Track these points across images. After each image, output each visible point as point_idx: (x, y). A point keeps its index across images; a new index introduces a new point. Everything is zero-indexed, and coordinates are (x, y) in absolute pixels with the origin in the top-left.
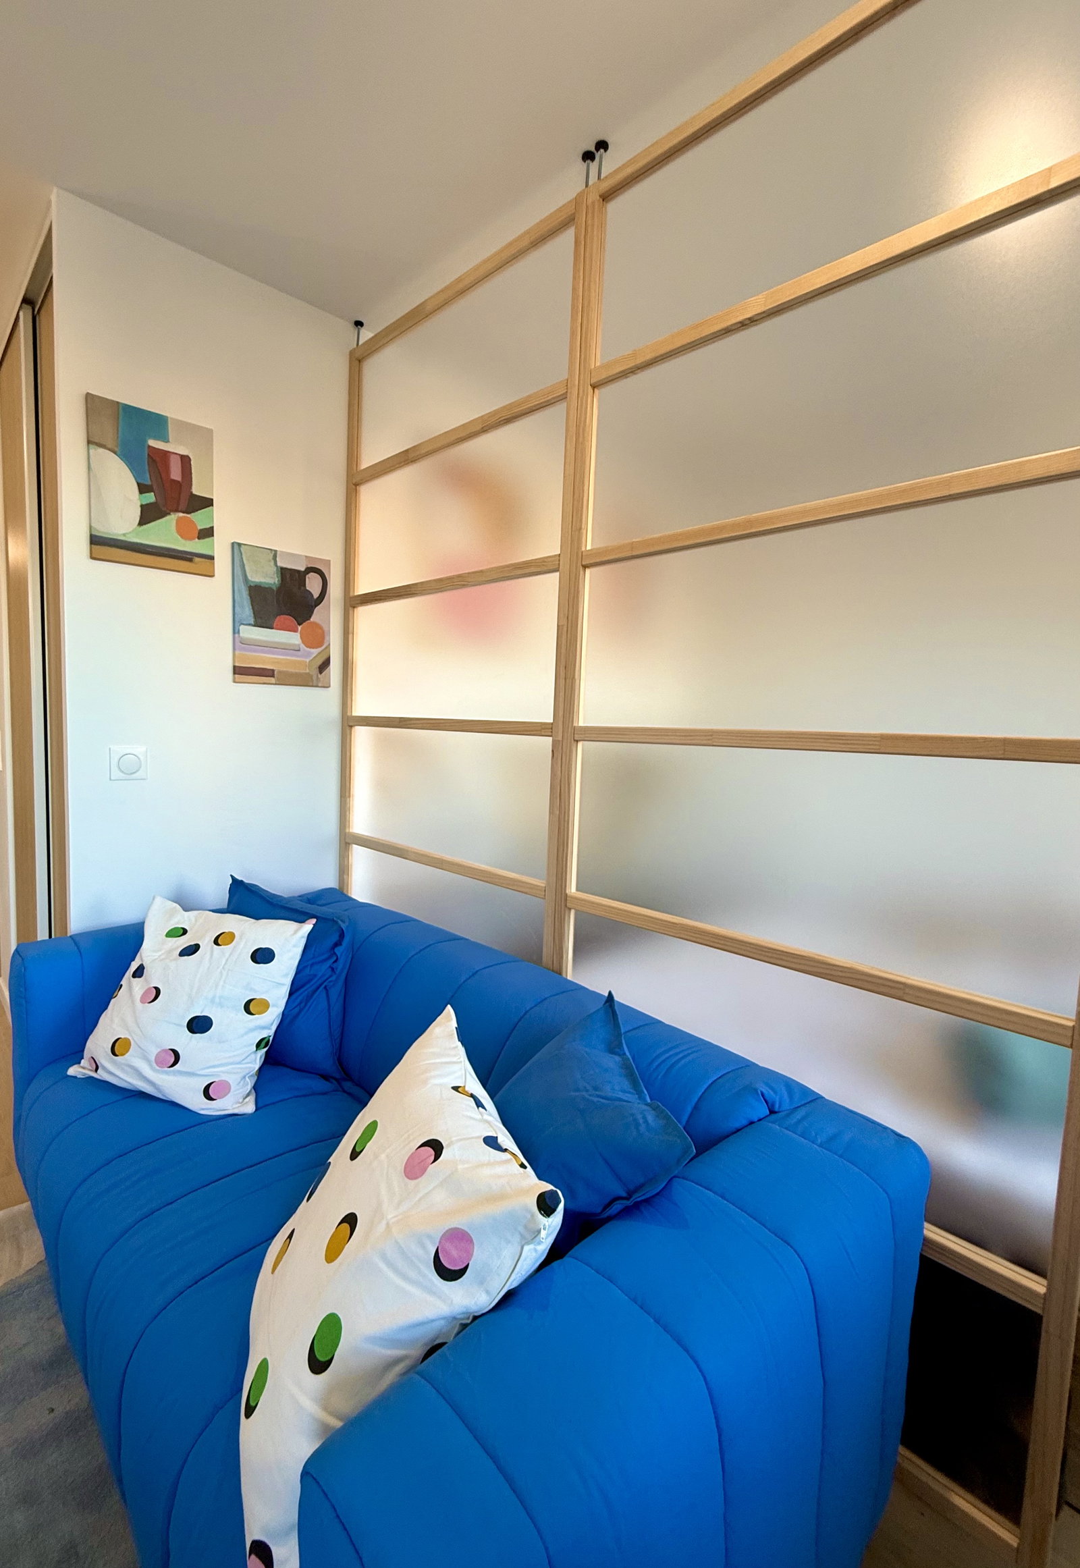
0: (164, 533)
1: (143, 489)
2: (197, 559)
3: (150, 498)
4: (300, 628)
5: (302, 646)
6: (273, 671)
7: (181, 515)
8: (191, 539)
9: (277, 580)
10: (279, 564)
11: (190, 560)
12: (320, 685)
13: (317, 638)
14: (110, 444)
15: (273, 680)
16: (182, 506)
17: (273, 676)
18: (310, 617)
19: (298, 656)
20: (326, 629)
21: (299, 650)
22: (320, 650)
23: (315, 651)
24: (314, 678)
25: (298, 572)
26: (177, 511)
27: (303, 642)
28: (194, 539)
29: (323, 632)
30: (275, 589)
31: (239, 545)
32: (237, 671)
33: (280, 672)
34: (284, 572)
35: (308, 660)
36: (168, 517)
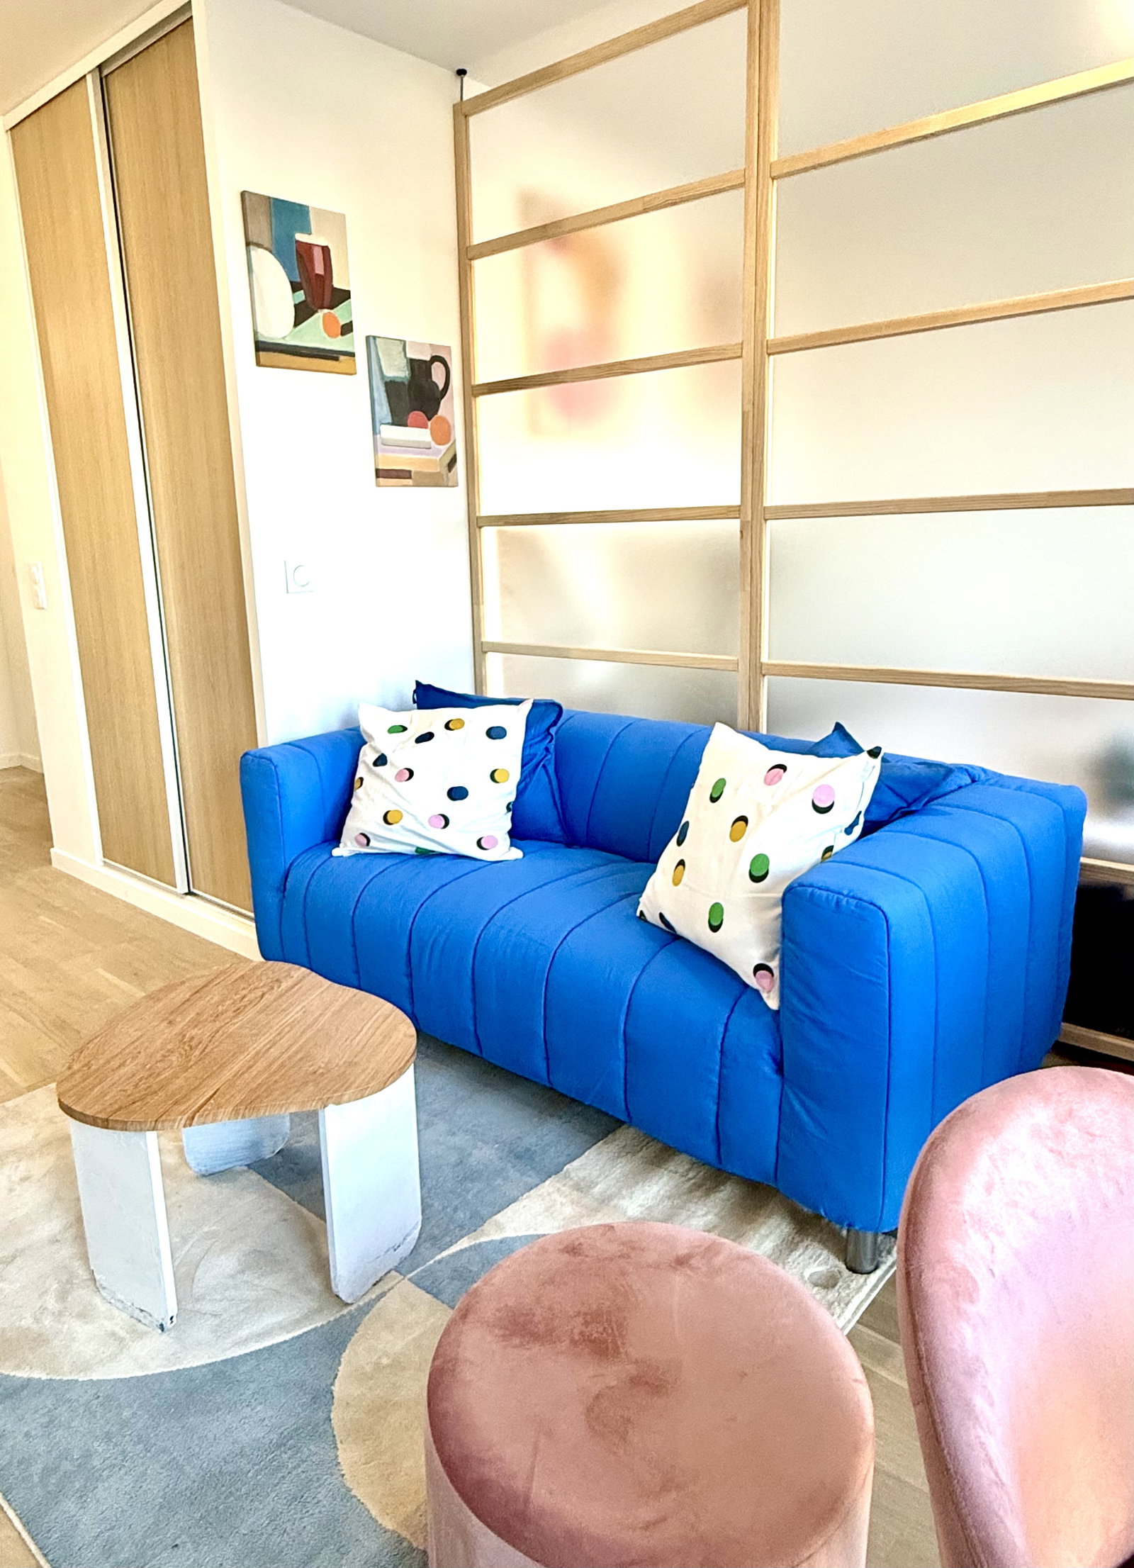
0: (314, 333)
1: (295, 287)
2: (342, 358)
3: (301, 296)
4: (429, 423)
5: (433, 444)
6: (410, 472)
7: (326, 311)
8: (336, 336)
9: (407, 373)
10: (410, 355)
11: (336, 359)
12: (450, 484)
13: (443, 436)
14: (266, 244)
15: (409, 482)
16: (327, 302)
17: (410, 477)
18: (437, 411)
19: (428, 454)
20: (451, 423)
21: (430, 448)
22: (448, 446)
23: (443, 448)
24: (445, 477)
25: (425, 361)
26: (322, 308)
27: (433, 439)
28: (338, 336)
29: (449, 426)
30: (406, 383)
31: (375, 338)
32: (379, 473)
33: (417, 473)
34: (412, 362)
35: (438, 458)
36: (316, 315)
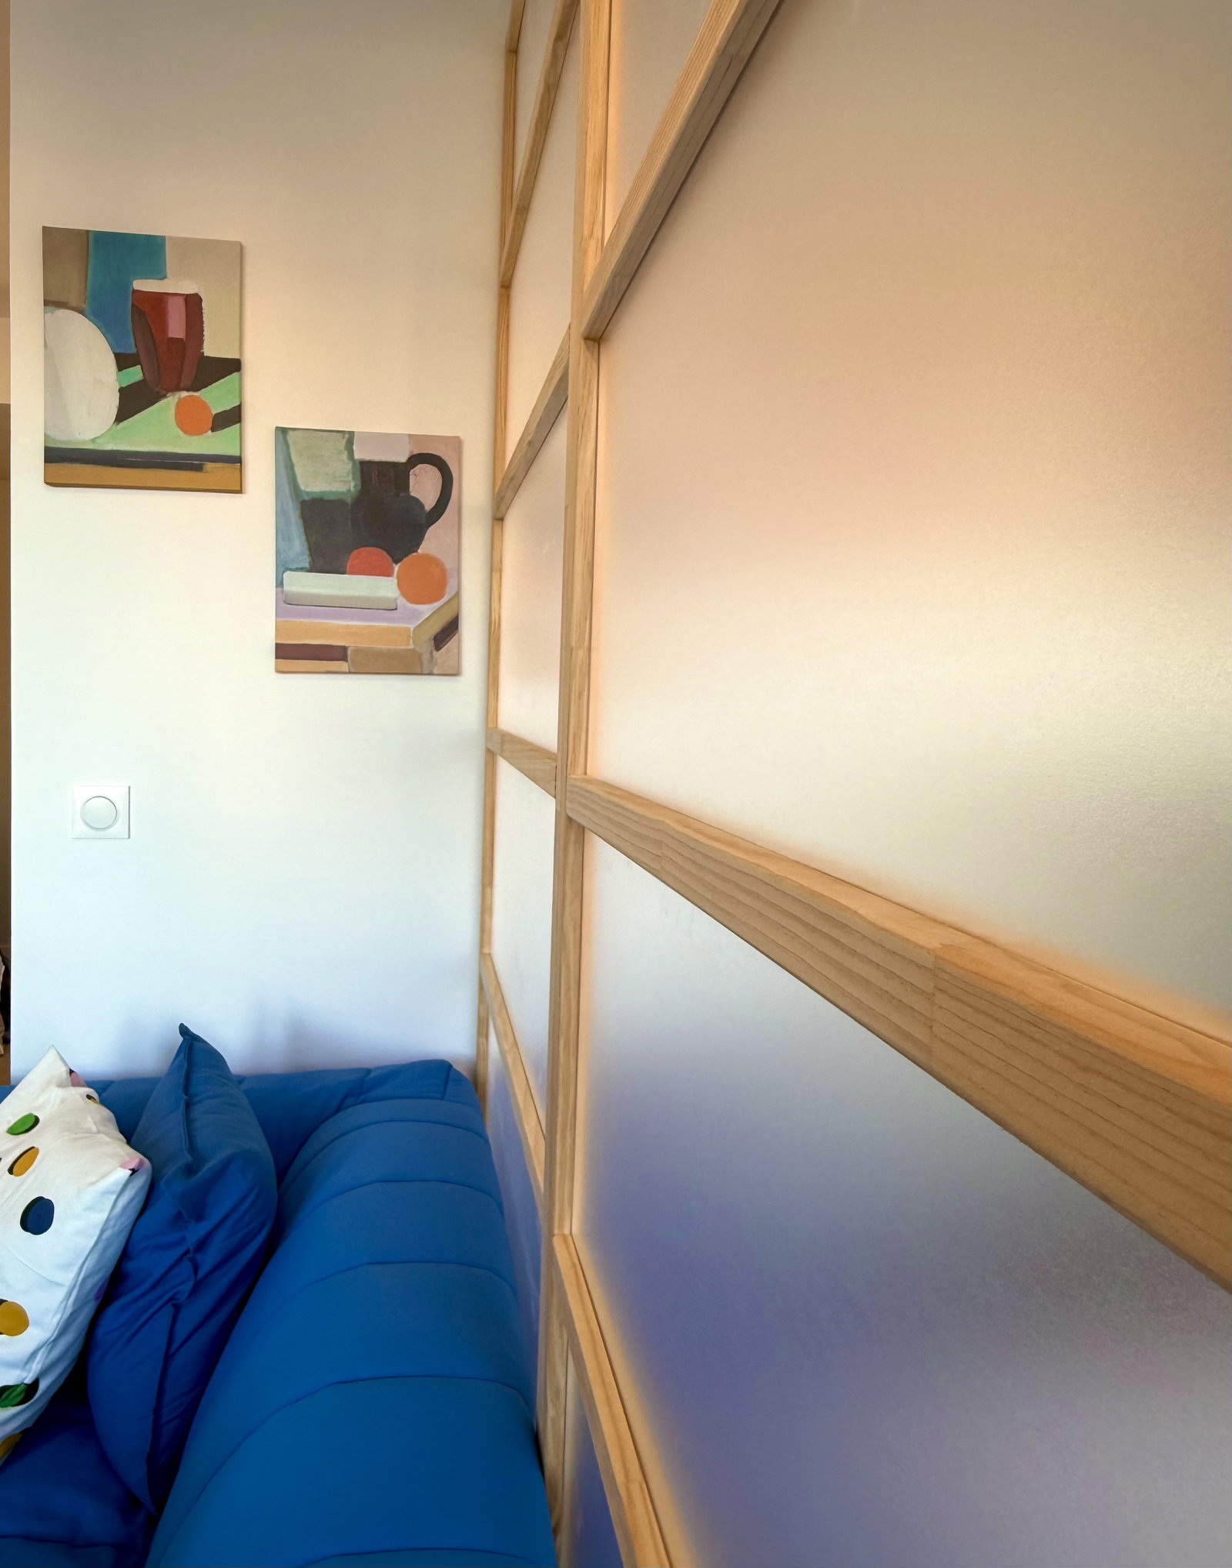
0: (156, 429)
1: (123, 362)
2: (209, 466)
3: (135, 374)
4: (396, 568)
5: (402, 601)
6: (344, 648)
7: (184, 394)
8: (198, 432)
9: (353, 484)
10: (357, 455)
11: (199, 468)
12: (435, 671)
14: (75, 301)
15: (344, 666)
16: (186, 381)
17: (344, 658)
18: (418, 546)
19: (391, 620)
20: (451, 566)
21: (396, 609)
22: (437, 605)
23: (426, 610)
24: (426, 657)
25: (394, 465)
26: (177, 389)
27: (403, 594)
28: (209, 432)
29: (446, 572)
30: (349, 501)
31: (288, 431)
32: (284, 651)
33: (358, 651)
34: (367, 470)
35: (412, 627)
36: (163, 402)
